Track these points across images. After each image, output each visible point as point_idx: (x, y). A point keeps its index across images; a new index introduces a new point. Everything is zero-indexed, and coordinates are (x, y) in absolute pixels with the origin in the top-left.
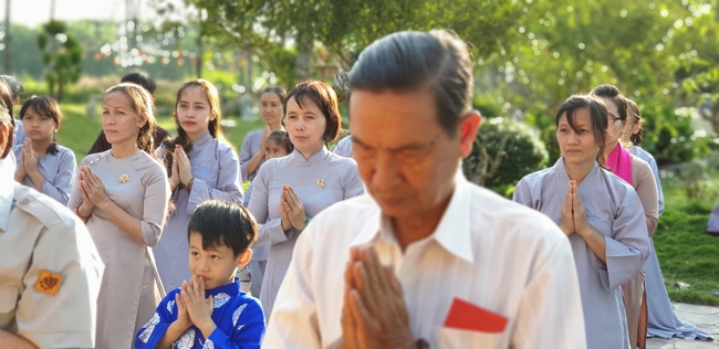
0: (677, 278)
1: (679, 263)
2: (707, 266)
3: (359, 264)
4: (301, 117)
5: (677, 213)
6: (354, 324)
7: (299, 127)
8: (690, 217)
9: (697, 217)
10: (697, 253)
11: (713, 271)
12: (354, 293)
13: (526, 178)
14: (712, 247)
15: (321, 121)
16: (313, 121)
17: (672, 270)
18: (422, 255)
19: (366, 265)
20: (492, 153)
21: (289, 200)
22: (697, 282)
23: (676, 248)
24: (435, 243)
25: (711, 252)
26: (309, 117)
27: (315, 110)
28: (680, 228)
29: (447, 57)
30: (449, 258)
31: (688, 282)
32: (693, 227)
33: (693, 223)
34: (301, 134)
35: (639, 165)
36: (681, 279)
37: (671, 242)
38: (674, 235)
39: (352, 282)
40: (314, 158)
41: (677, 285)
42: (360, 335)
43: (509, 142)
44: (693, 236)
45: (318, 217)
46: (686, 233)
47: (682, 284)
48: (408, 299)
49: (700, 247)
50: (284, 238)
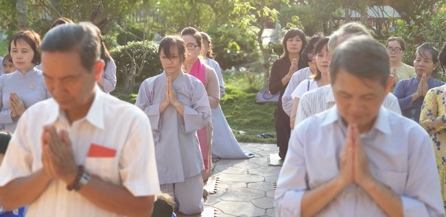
0: (239, 129)
1: (241, 121)
2: (255, 121)
3: (48, 134)
4: (19, 51)
5: (242, 92)
6: (48, 160)
7: (19, 57)
8: (248, 95)
9: (252, 94)
10: (250, 115)
11: (258, 124)
12: (47, 146)
13: (147, 80)
14: (258, 111)
15: (31, 53)
16: (27, 54)
17: (237, 124)
18: (80, 127)
19: (51, 134)
20: (139, 62)
21: (14, 100)
22: (250, 130)
23: (240, 112)
24: (86, 121)
25: (258, 113)
26: (24, 52)
27: (28, 47)
28: (242, 101)
29: (86, 36)
30: (93, 128)
31: (245, 131)
32: (249, 100)
33: (249, 98)
34: (20, 61)
35: (209, 70)
36: (241, 129)
37: (237, 109)
38: (238, 105)
39: (45, 142)
40: (28, 73)
41: (239, 133)
42: (51, 165)
43: (148, 55)
44: (249, 105)
45: (30, 109)
46: (245, 104)
47: (241, 132)
48: (74, 147)
49: (252, 111)
50: (12, 122)
